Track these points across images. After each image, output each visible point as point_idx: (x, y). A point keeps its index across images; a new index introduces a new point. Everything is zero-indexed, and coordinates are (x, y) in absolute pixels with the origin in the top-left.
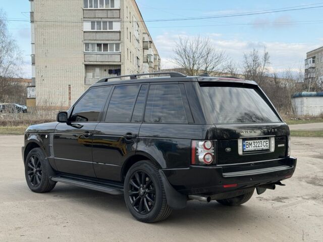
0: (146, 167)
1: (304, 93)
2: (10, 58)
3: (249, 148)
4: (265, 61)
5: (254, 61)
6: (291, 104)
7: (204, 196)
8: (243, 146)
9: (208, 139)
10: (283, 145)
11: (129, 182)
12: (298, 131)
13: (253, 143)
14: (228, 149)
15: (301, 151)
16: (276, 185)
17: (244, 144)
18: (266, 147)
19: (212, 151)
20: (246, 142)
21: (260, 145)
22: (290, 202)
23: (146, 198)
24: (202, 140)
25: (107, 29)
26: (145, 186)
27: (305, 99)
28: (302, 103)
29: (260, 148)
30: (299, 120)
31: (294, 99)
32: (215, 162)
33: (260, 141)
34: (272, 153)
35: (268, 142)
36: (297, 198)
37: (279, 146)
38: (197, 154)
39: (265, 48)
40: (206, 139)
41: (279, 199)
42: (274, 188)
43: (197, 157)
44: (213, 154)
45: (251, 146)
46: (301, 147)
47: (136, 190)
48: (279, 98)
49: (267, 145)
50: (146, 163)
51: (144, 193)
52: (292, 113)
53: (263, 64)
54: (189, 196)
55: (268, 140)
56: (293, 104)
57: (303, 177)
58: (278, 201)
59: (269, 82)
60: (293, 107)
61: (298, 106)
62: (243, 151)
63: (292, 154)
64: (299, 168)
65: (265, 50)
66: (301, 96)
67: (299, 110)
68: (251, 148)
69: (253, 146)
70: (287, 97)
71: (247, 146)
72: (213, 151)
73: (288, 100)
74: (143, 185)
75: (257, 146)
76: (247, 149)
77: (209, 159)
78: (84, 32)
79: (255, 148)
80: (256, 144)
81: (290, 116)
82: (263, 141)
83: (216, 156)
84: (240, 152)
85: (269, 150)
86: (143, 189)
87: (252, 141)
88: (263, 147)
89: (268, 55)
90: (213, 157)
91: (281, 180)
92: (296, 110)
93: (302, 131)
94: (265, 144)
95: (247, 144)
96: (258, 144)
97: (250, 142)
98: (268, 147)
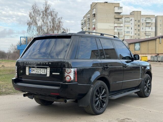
3: (33, 72)
8: (29, 70)
13: (35, 70)
18: (44, 73)
20: (31, 68)
21: (40, 71)
29: (39, 73)
33: (40, 69)
34: (48, 77)
35: (46, 70)
45: (34, 71)
49: (45, 72)
55: (46, 69)
62: (29, 74)
71: (32, 71)
76: (32, 73)
79: (36, 73)
80: (37, 70)
82: (42, 69)
84: (27, 74)
85: (46, 75)
87: (35, 69)
88: (42, 73)
94: (43, 71)
95: (32, 70)
96: (38, 71)
97: (34, 69)
98: (46, 73)
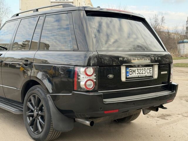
0: (38, 91)
1: (185, 40)
2: (7, 18)
3: (132, 75)
4: (162, 22)
5: (155, 22)
6: (177, 47)
7: (88, 120)
8: (127, 72)
9: (90, 66)
10: (166, 72)
11: (26, 104)
12: (181, 64)
13: (136, 70)
14: (111, 76)
15: (182, 76)
16: (159, 108)
17: (127, 70)
18: (149, 74)
19: (93, 77)
20: (129, 69)
21: (144, 72)
22: (172, 119)
23: (39, 119)
24: (84, 66)
25: (65, 1)
26: (38, 108)
27: (186, 44)
28: (184, 47)
29: (144, 75)
30: (182, 57)
31: (179, 44)
32: (96, 89)
33: (143, 68)
34: (156, 79)
35: (151, 70)
36: (178, 115)
37: (162, 73)
38: (79, 81)
39: (162, 14)
40: (88, 65)
41: (163, 117)
42: (157, 110)
43: (79, 83)
44: (95, 80)
45: (134, 73)
46: (183, 74)
47: (32, 111)
48: (170, 44)
49: (151, 72)
50: (39, 87)
51: (37, 114)
52: (177, 53)
53: (161, 24)
54: (76, 119)
55: (152, 68)
56: (178, 47)
57: (184, 97)
58: (162, 119)
59: (165, 34)
60: (178, 49)
61: (182, 48)
62: (126, 78)
63: (174, 81)
64: (181, 89)
65: (162, 15)
66: (183, 42)
67: (182, 51)
68: (135, 75)
69: (136, 73)
70: (175, 43)
71: (131, 73)
72: (95, 77)
73: (176, 45)
74: (37, 107)
75: (141, 73)
76: (130, 76)
77: (91, 85)
78: (51, 2)
79: (139, 75)
80: (139, 71)
81: (176, 55)
82: (146, 68)
83: (97, 83)
84: (123, 79)
85: (152, 77)
86: (37, 111)
87: (136, 68)
88: (146, 74)
89: (164, 19)
90: (95, 83)
91: (163, 104)
92: (180, 51)
93: (183, 64)
94: (148, 71)
95: (131, 71)
96: (142, 71)
97: (134, 69)
98: (152, 74)
